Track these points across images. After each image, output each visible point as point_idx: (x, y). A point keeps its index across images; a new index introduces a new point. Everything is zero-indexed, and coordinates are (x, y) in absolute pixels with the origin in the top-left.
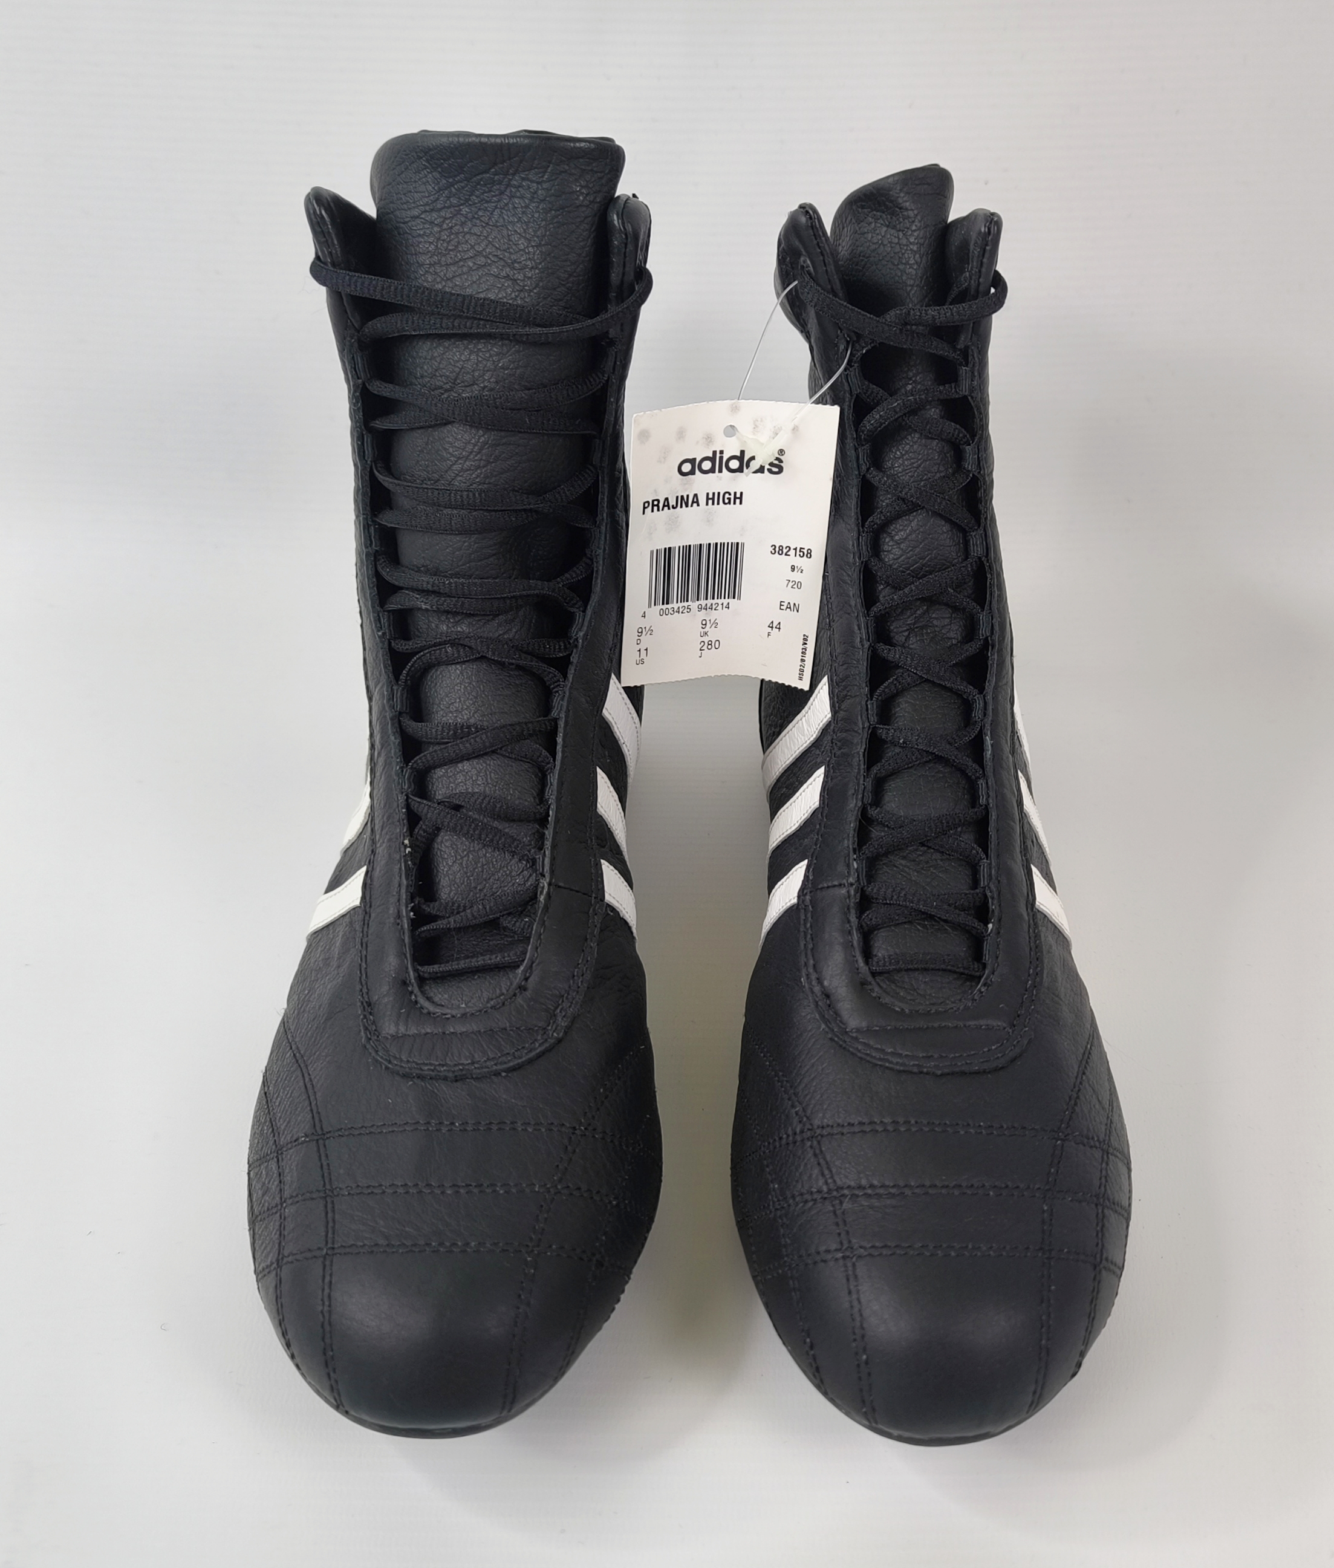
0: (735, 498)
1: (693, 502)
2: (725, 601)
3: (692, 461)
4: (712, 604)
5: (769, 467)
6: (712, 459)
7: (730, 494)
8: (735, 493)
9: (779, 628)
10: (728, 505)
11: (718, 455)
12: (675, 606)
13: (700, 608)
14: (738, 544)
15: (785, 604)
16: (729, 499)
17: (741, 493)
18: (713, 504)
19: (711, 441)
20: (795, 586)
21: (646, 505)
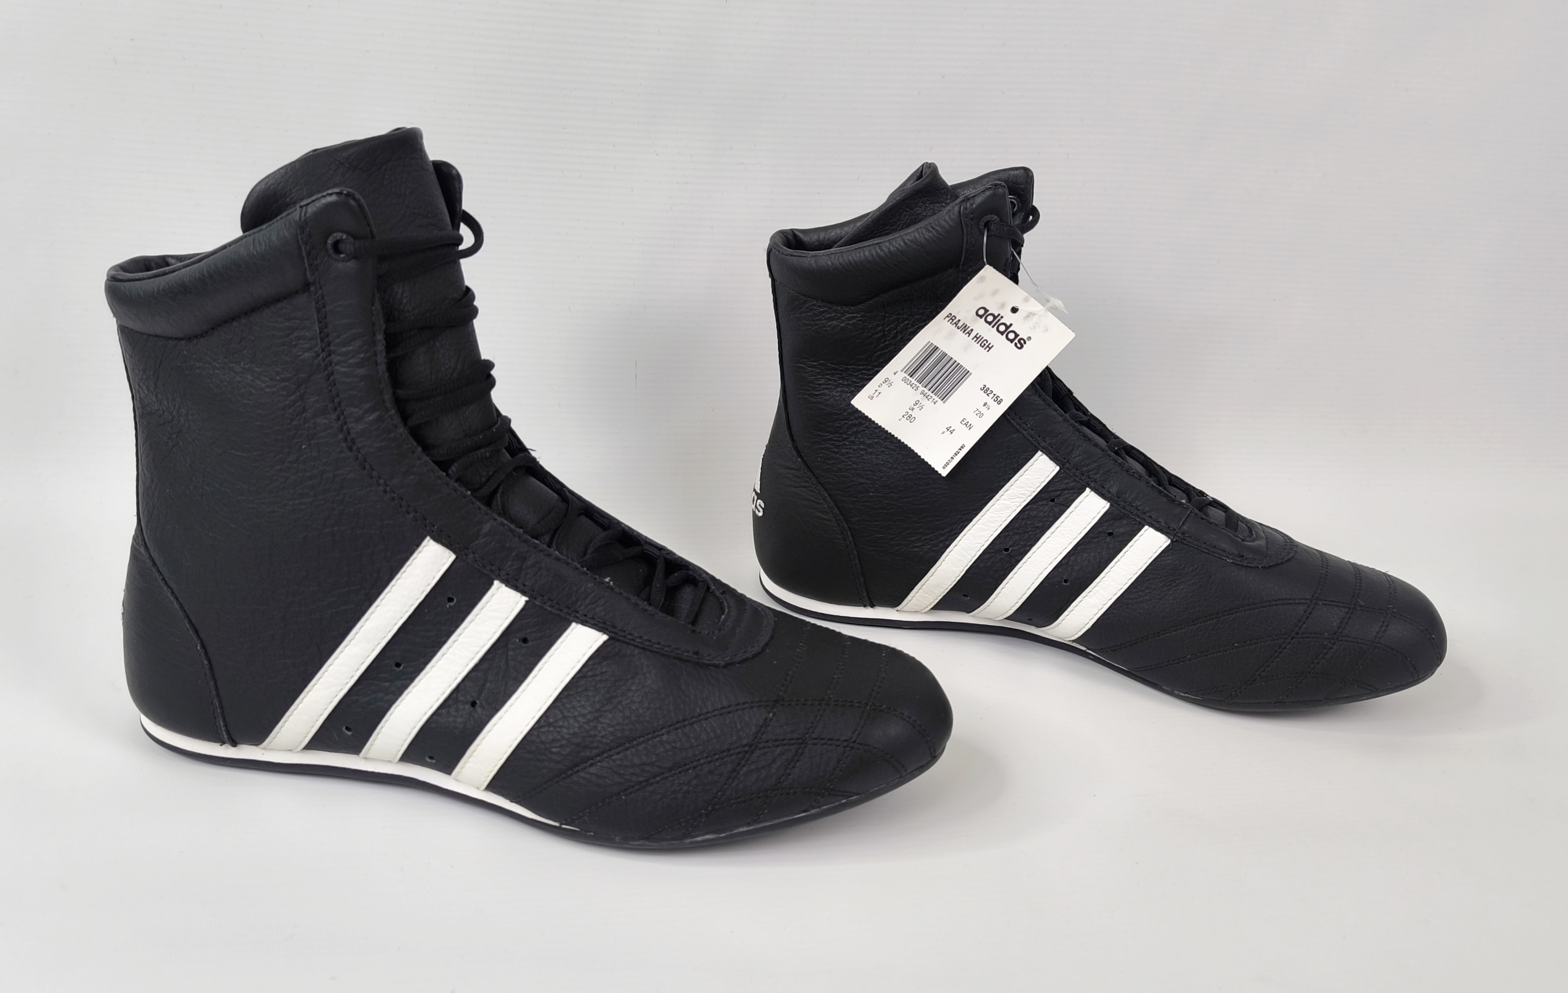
0: (988, 346)
1: (968, 333)
2: (937, 399)
3: (986, 311)
4: (929, 395)
5: (1017, 342)
6: (995, 317)
7: (987, 342)
8: (990, 344)
9: (952, 433)
10: (981, 348)
11: (999, 318)
12: (913, 381)
13: (922, 393)
14: (969, 371)
15: (966, 421)
16: (985, 344)
17: (993, 346)
18: (975, 341)
19: (1002, 308)
20: (979, 415)
21: (950, 315)
